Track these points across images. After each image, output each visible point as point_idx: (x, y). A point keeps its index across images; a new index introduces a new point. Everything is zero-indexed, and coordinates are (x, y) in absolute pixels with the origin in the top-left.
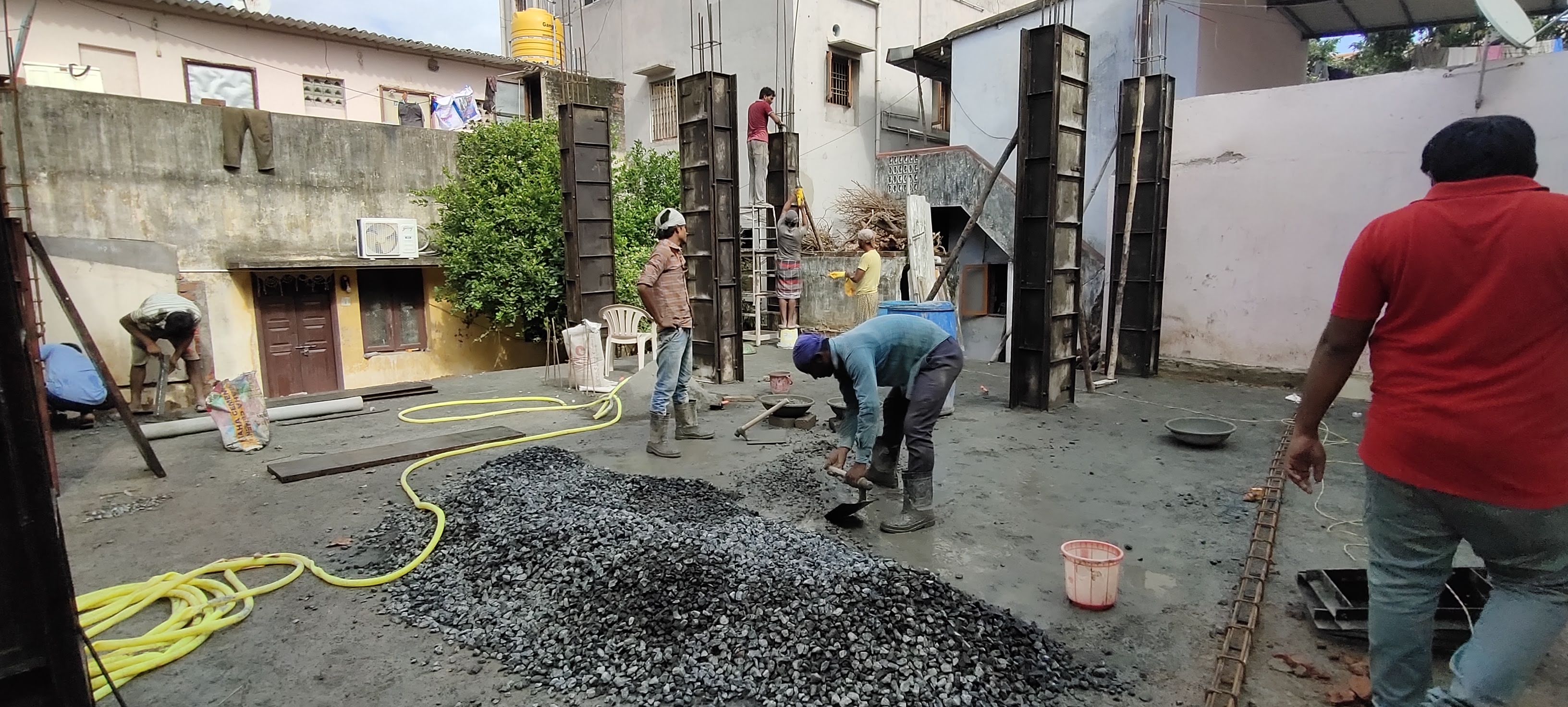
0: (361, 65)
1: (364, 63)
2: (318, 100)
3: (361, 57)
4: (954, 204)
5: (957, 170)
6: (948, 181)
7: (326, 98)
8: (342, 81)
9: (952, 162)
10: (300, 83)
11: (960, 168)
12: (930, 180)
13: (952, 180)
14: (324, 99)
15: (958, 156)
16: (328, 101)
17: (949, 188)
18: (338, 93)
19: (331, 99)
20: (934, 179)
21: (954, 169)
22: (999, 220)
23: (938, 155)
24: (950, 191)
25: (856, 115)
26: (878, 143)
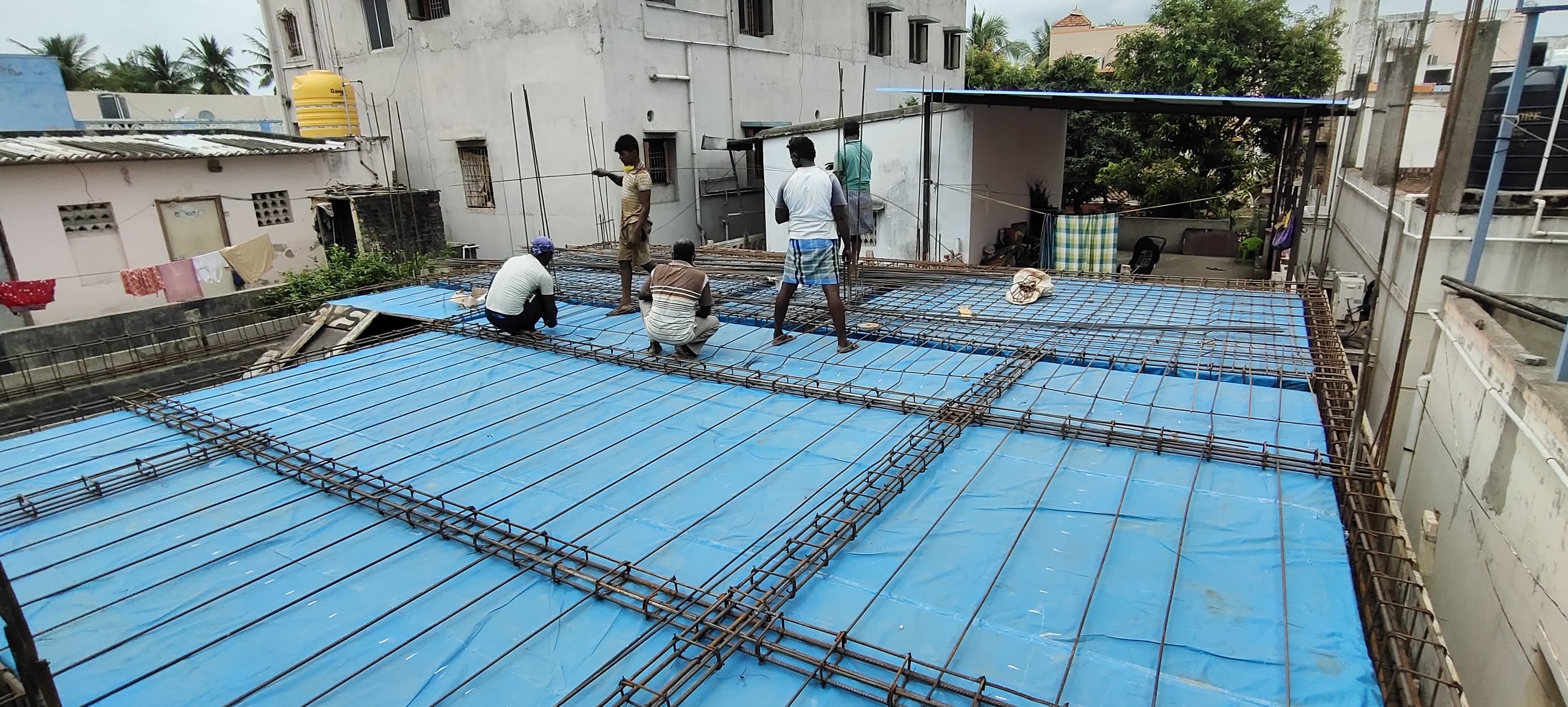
0: (129, 182)
1: (131, 180)
2: (82, 229)
3: (126, 173)
7: (92, 225)
8: (108, 203)
10: (57, 217)
14: (89, 227)
16: (95, 228)
18: (105, 216)
19: (98, 225)
25: (676, 191)
26: (698, 212)
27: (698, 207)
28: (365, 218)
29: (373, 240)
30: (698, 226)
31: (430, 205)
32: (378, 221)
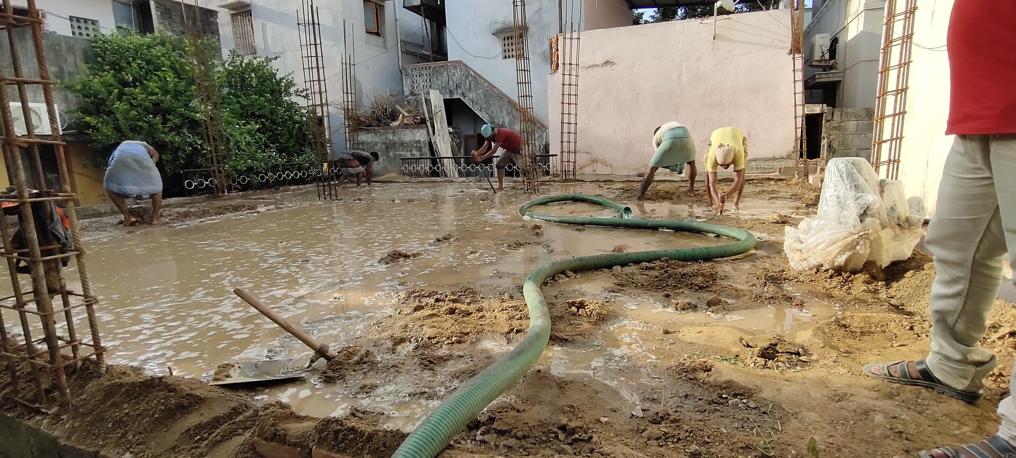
4: (455, 97)
5: (456, 75)
6: (451, 82)
9: (452, 71)
11: (458, 75)
12: (439, 82)
13: (453, 82)
15: (456, 66)
17: (452, 87)
20: (442, 81)
21: (454, 74)
22: (484, 105)
23: (443, 66)
24: (452, 89)
25: (385, 42)
26: (400, 60)
27: (400, 56)
28: (161, 13)
29: (166, 29)
30: (400, 70)
31: (211, 19)
32: (172, 18)
